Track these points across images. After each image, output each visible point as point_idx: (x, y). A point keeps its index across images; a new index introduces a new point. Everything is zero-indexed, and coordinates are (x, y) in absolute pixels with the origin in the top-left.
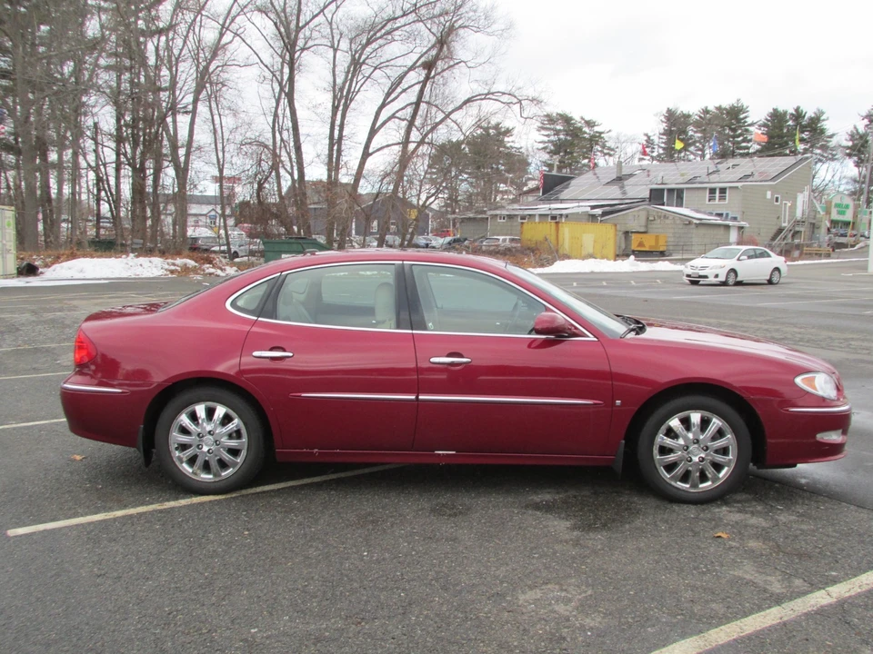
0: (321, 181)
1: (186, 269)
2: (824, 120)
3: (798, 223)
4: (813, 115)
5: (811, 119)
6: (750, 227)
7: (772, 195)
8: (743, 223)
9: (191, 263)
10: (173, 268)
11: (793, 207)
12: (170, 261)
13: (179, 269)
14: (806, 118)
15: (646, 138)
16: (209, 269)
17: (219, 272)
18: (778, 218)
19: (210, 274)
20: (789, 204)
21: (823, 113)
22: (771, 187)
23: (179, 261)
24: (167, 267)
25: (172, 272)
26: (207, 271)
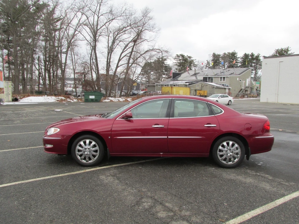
0: (104, 74)
1: (62, 100)
2: (260, 57)
3: (247, 87)
4: (257, 55)
5: (256, 56)
6: (232, 89)
7: (239, 79)
8: (230, 88)
9: (63, 98)
10: (58, 99)
11: (245, 83)
12: (57, 97)
13: (60, 100)
14: (255, 56)
15: (207, 62)
16: (69, 100)
17: (72, 101)
18: (241, 86)
19: (69, 101)
20: (244, 82)
21: (260, 55)
22: (238, 77)
23: (60, 98)
24: (56, 99)
25: (58, 101)
26: (68, 100)
